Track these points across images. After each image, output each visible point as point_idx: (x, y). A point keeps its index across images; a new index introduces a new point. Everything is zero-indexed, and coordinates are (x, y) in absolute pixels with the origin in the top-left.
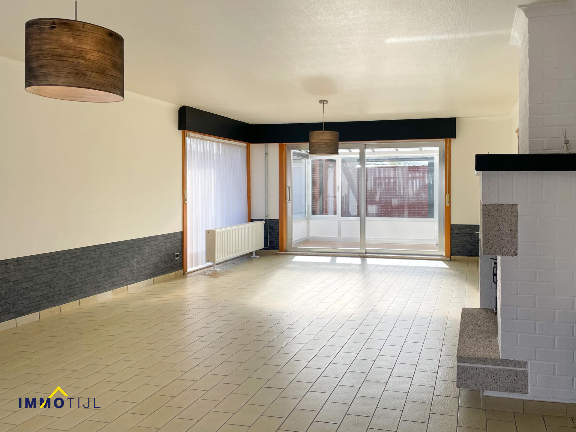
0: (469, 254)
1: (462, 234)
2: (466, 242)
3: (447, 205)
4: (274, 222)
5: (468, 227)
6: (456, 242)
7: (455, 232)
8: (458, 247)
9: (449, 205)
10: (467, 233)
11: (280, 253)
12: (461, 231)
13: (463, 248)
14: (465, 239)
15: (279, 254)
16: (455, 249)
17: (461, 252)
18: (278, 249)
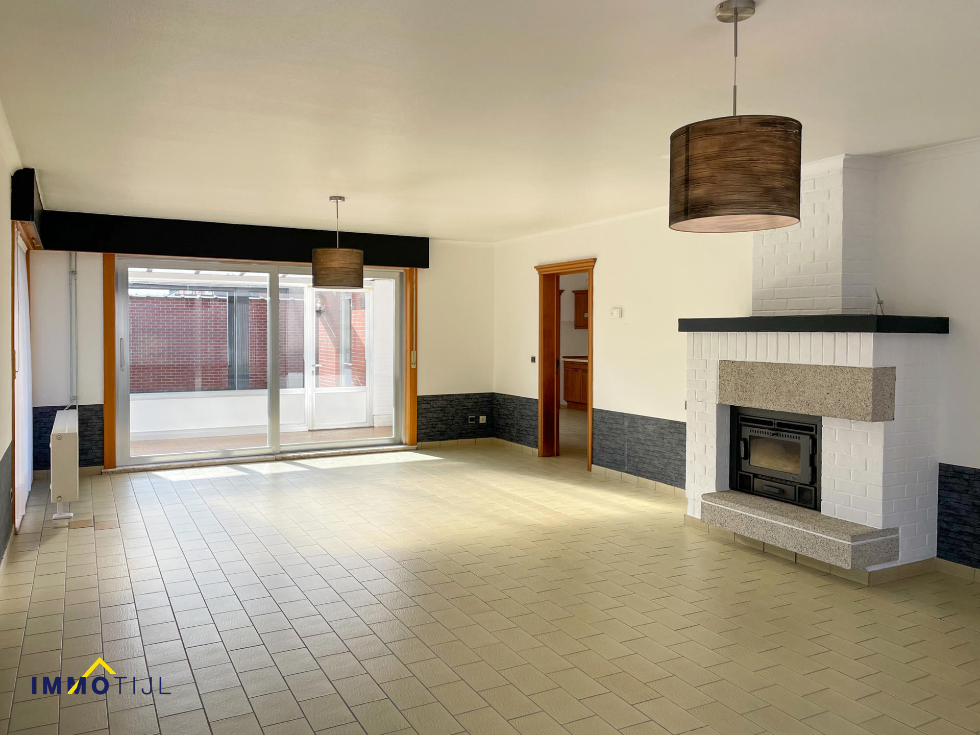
0: (442, 437)
1: (432, 409)
2: (436, 420)
3: (413, 366)
4: (90, 410)
5: (440, 399)
6: (424, 421)
7: (423, 406)
8: (426, 428)
9: (415, 367)
10: (439, 407)
11: (109, 470)
12: (431, 404)
13: (433, 430)
14: (435, 416)
15: (105, 472)
16: (423, 431)
17: (431, 436)
18: (101, 463)
